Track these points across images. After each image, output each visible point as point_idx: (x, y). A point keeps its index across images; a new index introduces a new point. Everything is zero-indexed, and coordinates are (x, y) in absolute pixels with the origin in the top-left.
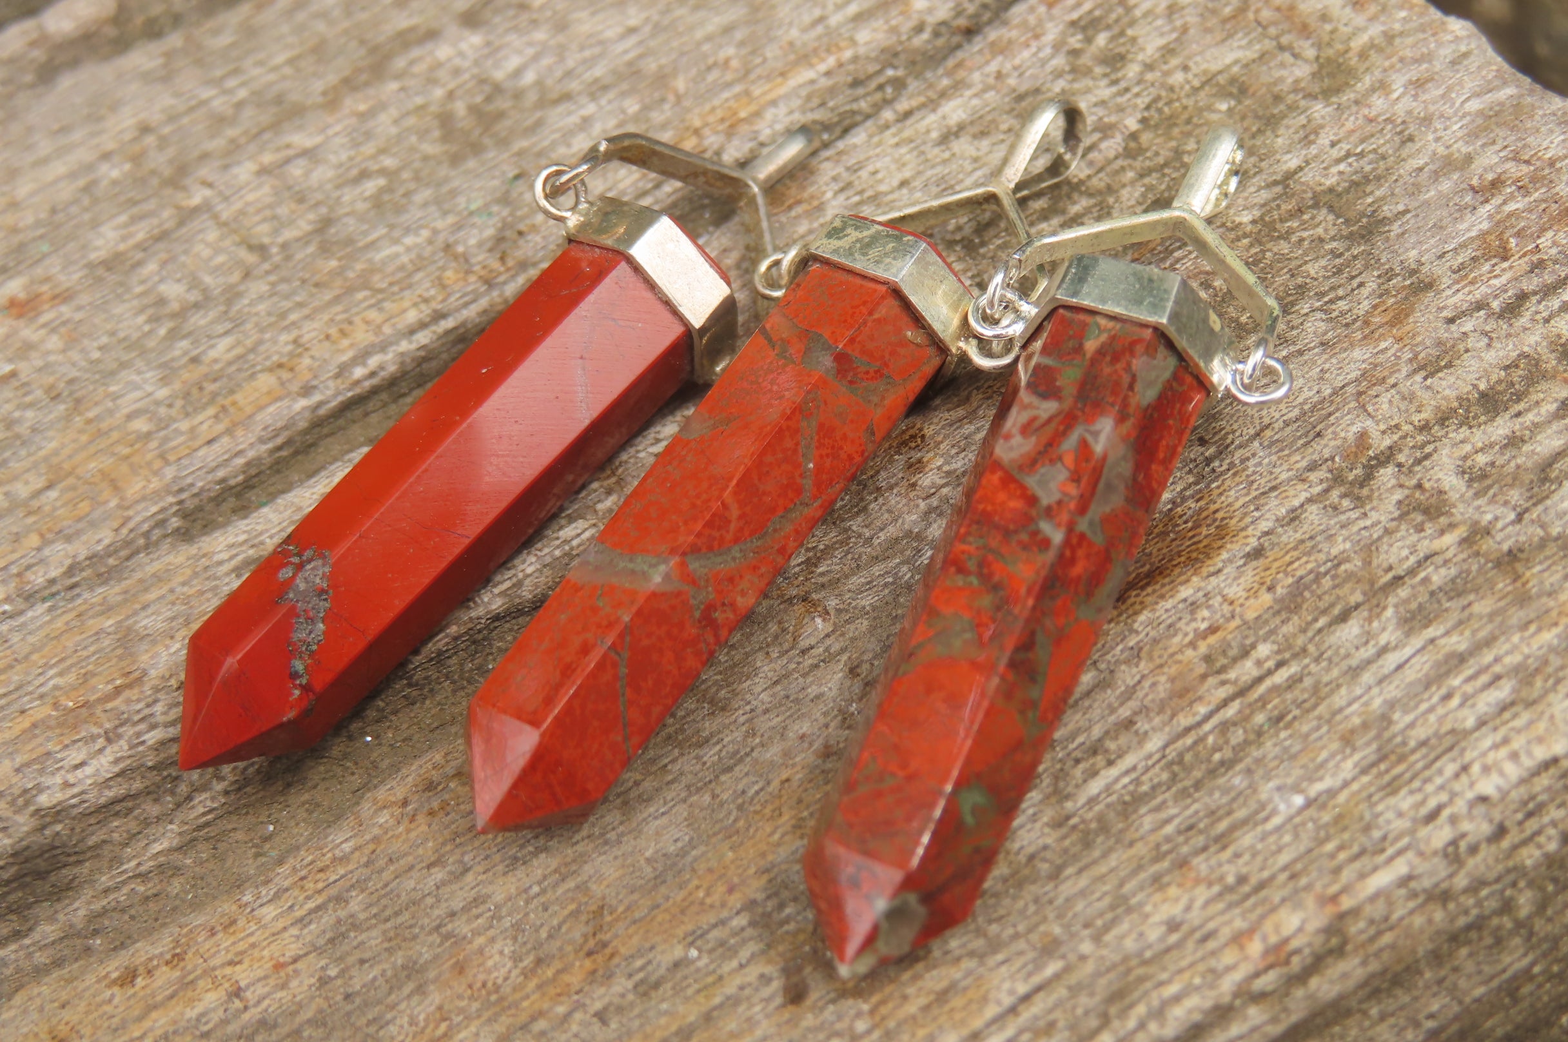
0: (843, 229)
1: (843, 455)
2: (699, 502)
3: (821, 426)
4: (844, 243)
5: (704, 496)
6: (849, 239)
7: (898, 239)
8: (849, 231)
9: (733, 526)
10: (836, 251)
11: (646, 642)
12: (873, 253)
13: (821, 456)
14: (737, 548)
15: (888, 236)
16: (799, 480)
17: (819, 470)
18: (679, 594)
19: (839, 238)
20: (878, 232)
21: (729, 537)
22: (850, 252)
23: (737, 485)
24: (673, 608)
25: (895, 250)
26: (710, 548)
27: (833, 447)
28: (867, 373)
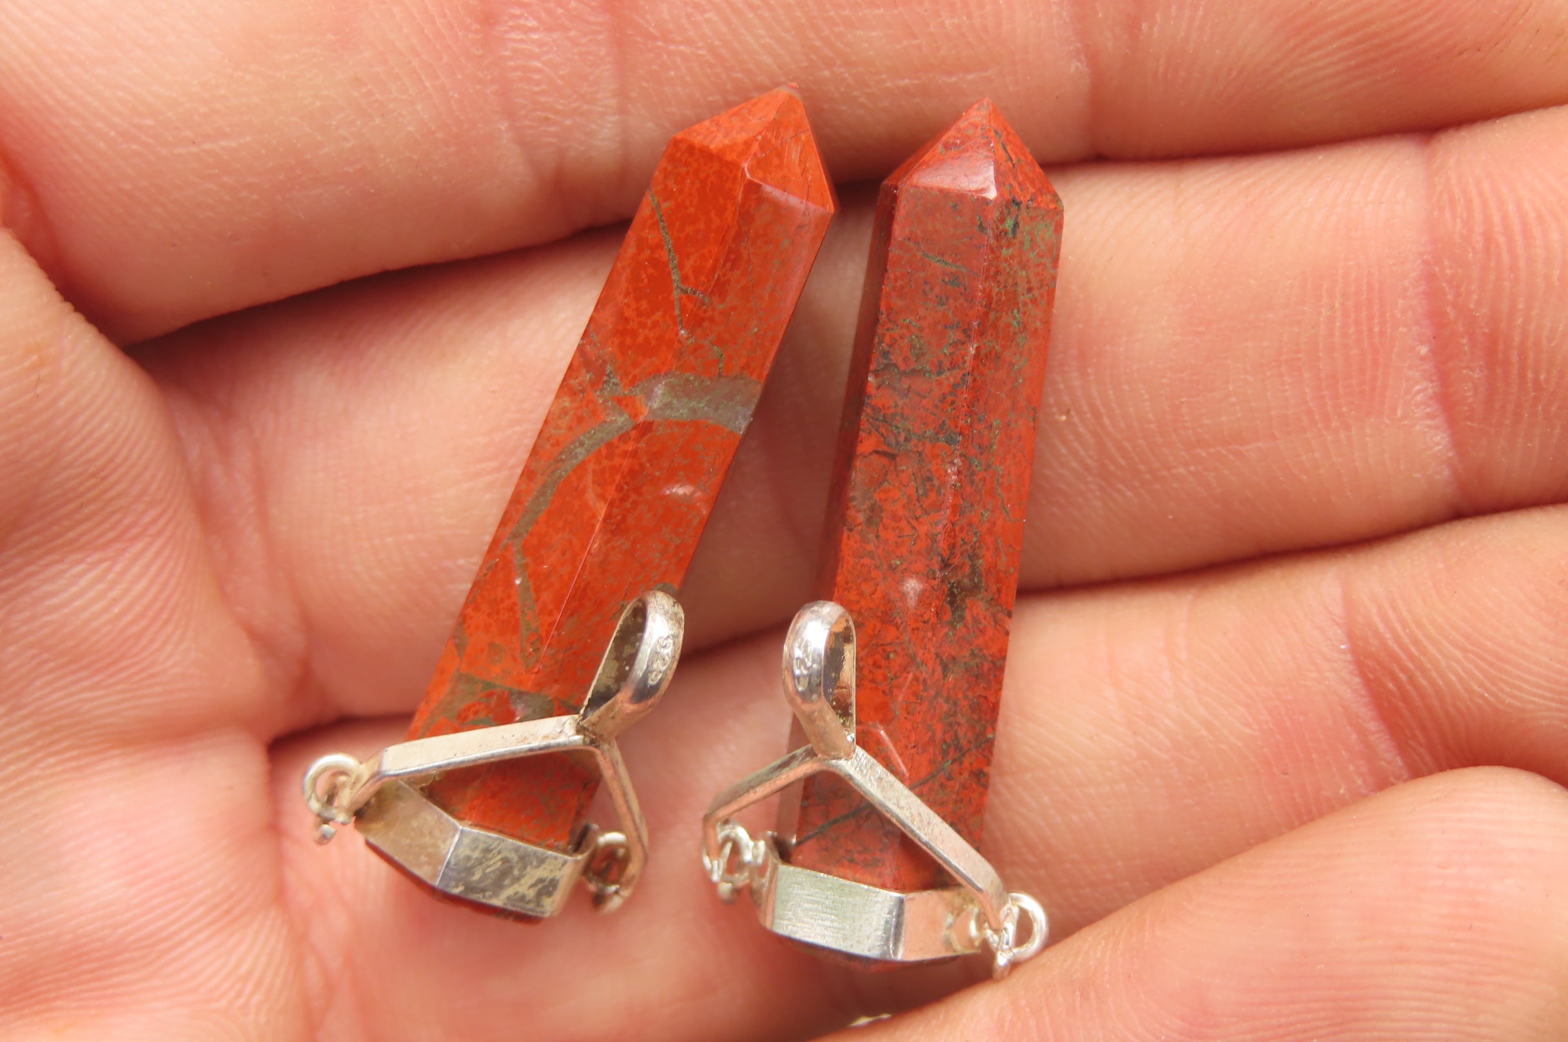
0: (539, 895)
1: (485, 608)
2: (633, 497)
3: (515, 629)
4: (534, 874)
5: (628, 505)
6: (528, 881)
7: (470, 888)
8: (531, 893)
9: (589, 478)
10: (542, 861)
11: (658, 316)
12: (495, 864)
13: (509, 597)
14: (581, 457)
15: (483, 890)
16: (527, 560)
17: (509, 583)
18: (633, 383)
19: (541, 880)
20: (495, 895)
21: (591, 467)
22: (524, 859)
23: (593, 526)
24: (635, 364)
25: (470, 871)
26: (609, 445)
27: (498, 613)
28: (476, 713)
